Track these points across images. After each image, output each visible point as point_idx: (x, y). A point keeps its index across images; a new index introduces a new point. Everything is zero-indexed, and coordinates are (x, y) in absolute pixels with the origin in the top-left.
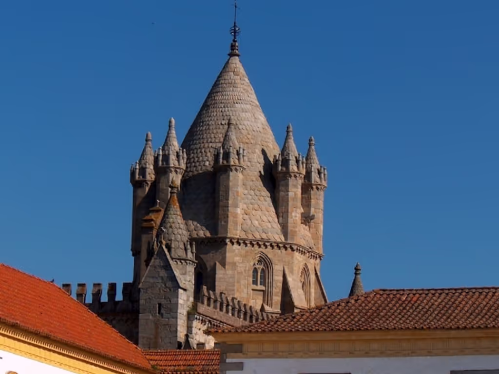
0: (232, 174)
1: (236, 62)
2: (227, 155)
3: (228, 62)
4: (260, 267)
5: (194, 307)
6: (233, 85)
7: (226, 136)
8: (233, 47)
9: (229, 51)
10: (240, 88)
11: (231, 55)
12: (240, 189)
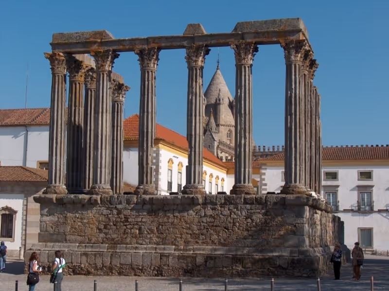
0: (221, 106)
1: (219, 72)
2: (219, 100)
3: (216, 72)
4: (229, 133)
5: (218, 146)
6: (218, 78)
7: (219, 94)
8: (218, 67)
9: (216, 68)
10: (220, 79)
11: (217, 69)
12: (224, 110)
